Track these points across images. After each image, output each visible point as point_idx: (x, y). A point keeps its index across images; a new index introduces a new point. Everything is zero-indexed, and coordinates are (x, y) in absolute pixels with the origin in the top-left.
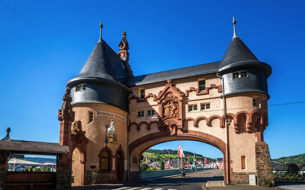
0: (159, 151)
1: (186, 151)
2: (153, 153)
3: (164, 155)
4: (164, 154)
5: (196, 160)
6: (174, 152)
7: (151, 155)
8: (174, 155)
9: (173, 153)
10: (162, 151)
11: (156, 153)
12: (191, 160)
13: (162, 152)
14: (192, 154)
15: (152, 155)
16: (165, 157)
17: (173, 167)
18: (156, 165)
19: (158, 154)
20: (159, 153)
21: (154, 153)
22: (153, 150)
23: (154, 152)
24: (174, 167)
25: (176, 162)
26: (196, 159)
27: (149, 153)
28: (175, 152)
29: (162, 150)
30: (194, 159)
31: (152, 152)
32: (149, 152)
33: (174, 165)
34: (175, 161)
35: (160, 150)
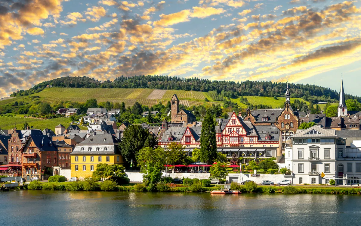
0: (228, 87)
1: (314, 87)
2: (210, 92)
3: (246, 100)
4: (244, 97)
5: (346, 114)
6: (277, 90)
7: (204, 99)
8: (276, 99)
9: (275, 92)
10: (239, 85)
11: (219, 92)
12: (329, 112)
13: (240, 90)
14: (334, 96)
15: (207, 100)
16: (249, 104)
17: (255, 140)
18: (189, 134)
19: (225, 95)
20: (230, 92)
21: (215, 92)
22: (210, 83)
23: (214, 88)
24: (259, 138)
25: (269, 118)
26: (346, 111)
27: (199, 92)
28: (279, 88)
29: (240, 82)
30: (339, 109)
31: (206, 91)
32: (199, 90)
33: (260, 132)
34: (266, 116)
35: (232, 83)
